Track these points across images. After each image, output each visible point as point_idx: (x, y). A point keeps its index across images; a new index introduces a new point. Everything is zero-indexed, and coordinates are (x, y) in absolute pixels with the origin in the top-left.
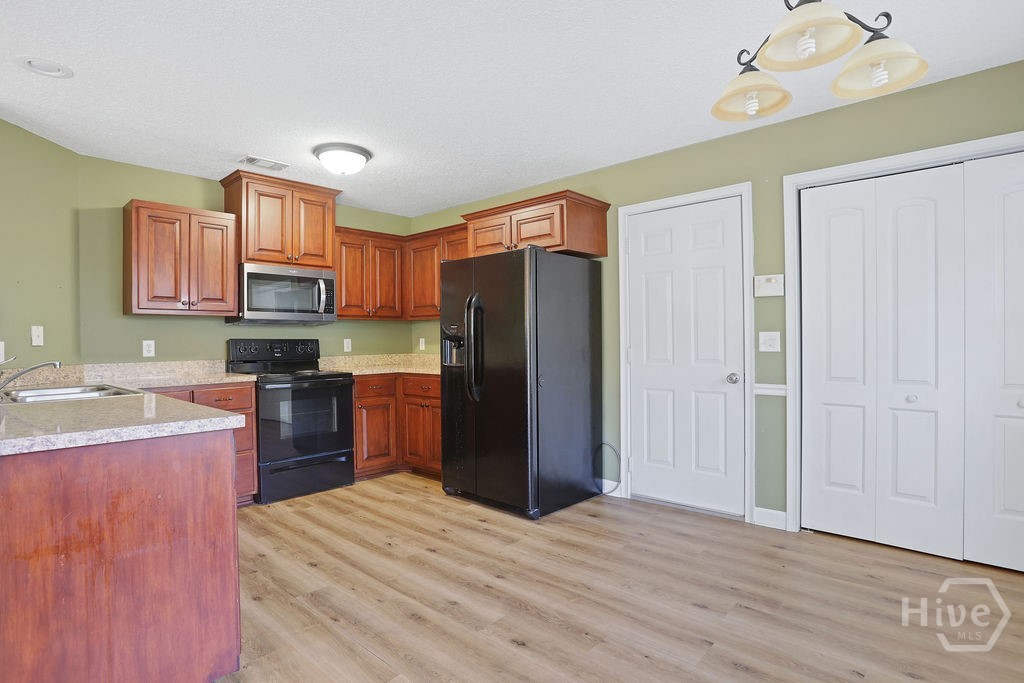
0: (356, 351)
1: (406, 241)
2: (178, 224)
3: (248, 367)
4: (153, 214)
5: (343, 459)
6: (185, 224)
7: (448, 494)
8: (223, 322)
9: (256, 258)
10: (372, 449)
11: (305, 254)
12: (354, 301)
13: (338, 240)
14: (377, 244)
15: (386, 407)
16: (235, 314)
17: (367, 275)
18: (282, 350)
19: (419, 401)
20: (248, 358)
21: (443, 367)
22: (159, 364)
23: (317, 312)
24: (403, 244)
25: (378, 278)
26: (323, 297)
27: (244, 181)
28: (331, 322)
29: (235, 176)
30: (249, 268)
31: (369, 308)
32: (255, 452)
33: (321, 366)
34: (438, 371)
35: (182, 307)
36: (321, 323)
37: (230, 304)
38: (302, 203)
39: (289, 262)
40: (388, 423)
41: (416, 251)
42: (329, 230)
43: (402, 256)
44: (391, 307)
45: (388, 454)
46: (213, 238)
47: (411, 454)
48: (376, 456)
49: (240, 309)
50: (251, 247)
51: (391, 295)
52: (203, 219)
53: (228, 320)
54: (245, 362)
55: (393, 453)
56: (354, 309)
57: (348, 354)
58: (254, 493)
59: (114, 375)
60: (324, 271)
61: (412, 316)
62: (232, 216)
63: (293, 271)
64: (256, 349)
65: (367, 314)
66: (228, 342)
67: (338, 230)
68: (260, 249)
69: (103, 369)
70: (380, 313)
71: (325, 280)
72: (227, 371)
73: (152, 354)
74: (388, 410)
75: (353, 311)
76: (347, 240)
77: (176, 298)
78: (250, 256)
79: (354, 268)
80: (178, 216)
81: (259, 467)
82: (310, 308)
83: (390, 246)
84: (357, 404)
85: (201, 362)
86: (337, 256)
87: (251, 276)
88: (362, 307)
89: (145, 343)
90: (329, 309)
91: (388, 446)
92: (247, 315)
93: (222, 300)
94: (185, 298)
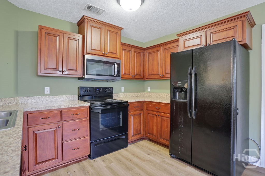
0: (126, 91)
1: (145, 50)
2: (58, 37)
3: (87, 98)
4: (47, 32)
5: (124, 137)
6: (61, 38)
7: (172, 157)
8: (77, 80)
9: (90, 53)
10: (134, 132)
11: (109, 52)
12: (127, 72)
13: (121, 48)
14: (135, 50)
15: (140, 115)
16: (81, 76)
17: (132, 62)
18: (99, 91)
19: (155, 113)
20: (87, 94)
21: (171, 101)
22: (51, 97)
23: (113, 76)
24: (144, 51)
25: (135, 63)
26: (116, 70)
27: (86, 20)
28: (119, 80)
29: (83, 18)
30: (87, 57)
31: (132, 75)
32: (89, 137)
33: (114, 97)
34: (169, 102)
35: (60, 73)
36: (115, 80)
37: (80, 72)
38: (109, 32)
39: (103, 55)
40: (141, 121)
41: (149, 53)
42: (119, 44)
43: (144, 55)
44: (140, 75)
45: (140, 133)
46: (73, 44)
47: (149, 134)
48: (136, 135)
49: (84, 74)
50: (88, 48)
51: (140, 70)
52: (69, 36)
53: (79, 79)
54: (85, 96)
55: (142, 133)
56: (126, 75)
57: (123, 93)
58: (88, 154)
59: (32, 101)
60: (116, 59)
61: (147, 79)
62: (81, 36)
63: (105, 59)
64: (90, 91)
65: (131, 77)
66: (79, 88)
67: (122, 44)
68: (92, 49)
69: (28, 99)
70: (136, 77)
71: (117, 63)
72: (78, 100)
73: (49, 93)
74: (140, 116)
75: (127, 76)
76: (124, 48)
77: (56, 69)
78: (88, 52)
79: (127, 59)
80: (58, 34)
81: (90, 143)
82: (110, 74)
83: (140, 51)
84: (129, 114)
85: (68, 96)
86: (121, 55)
87: (88, 60)
88: (129, 74)
89: (46, 88)
90: (118, 75)
91: (140, 131)
92: (86, 77)
93: (76, 70)
94: (61, 69)
